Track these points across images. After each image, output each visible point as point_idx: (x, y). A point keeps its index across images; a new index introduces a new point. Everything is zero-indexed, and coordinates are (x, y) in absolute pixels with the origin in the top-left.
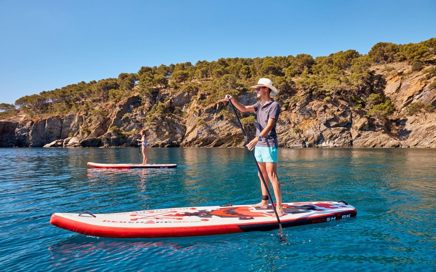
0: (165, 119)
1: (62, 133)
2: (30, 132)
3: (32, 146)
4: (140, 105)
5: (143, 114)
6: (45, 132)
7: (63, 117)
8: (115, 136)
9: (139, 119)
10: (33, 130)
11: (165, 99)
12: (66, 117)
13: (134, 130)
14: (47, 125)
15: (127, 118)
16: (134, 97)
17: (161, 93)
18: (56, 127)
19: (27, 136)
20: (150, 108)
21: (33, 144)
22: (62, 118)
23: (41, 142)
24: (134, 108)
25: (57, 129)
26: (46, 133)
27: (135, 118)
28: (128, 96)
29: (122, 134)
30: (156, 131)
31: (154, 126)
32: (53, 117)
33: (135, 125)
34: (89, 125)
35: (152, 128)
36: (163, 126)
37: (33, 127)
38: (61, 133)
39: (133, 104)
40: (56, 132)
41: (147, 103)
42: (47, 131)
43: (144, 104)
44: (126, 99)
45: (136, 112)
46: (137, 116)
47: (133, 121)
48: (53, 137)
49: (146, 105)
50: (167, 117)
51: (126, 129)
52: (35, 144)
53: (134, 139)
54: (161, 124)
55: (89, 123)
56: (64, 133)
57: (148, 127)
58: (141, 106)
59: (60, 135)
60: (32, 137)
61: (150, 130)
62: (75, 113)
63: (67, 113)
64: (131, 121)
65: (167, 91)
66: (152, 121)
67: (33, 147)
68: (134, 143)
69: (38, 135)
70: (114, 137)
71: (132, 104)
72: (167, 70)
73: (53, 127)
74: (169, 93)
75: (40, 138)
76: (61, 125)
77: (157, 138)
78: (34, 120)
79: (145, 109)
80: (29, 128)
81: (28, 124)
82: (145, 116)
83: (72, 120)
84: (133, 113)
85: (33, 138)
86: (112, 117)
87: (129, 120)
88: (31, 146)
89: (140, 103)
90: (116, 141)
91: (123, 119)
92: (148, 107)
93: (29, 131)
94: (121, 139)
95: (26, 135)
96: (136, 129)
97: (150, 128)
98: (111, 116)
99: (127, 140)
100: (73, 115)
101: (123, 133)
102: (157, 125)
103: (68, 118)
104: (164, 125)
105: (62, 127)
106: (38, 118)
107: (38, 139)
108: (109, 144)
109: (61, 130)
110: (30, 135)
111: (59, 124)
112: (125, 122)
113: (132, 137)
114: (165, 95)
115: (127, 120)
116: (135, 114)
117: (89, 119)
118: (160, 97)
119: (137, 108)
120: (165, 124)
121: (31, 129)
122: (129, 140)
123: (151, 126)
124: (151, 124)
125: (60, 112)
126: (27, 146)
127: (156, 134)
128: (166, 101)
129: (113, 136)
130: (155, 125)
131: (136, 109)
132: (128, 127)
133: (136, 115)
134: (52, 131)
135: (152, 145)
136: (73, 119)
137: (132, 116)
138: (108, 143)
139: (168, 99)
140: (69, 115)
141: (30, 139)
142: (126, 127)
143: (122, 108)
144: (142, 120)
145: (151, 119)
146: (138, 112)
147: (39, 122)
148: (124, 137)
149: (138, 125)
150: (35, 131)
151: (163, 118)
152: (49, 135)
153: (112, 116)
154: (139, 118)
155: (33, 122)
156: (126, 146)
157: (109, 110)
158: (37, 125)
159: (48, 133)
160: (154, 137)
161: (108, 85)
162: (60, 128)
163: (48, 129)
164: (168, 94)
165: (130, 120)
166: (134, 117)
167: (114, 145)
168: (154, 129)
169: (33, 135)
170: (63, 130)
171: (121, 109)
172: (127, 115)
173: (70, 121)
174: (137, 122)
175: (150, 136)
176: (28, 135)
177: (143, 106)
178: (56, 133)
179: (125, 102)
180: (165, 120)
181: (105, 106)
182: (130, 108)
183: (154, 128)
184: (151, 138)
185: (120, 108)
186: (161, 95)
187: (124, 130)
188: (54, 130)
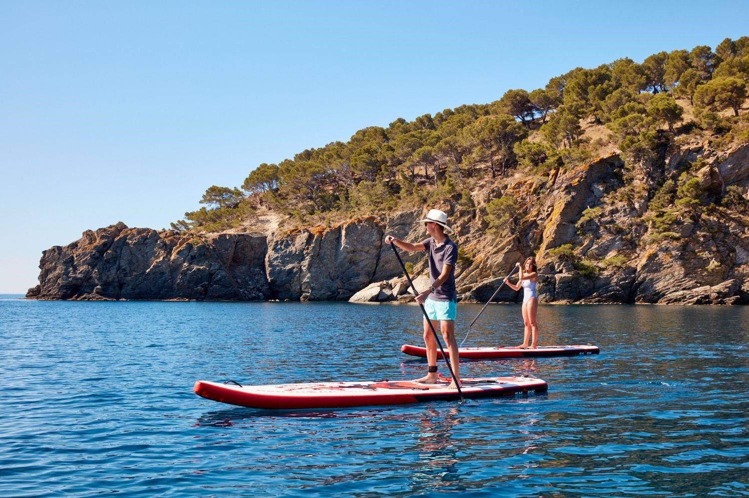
0: (701, 222)
1: (381, 264)
2: (306, 263)
3: (309, 300)
4: (622, 184)
5: (634, 209)
6: (339, 261)
7: (382, 220)
8: (568, 271)
9: (623, 223)
10: (312, 257)
11: (694, 164)
12: (392, 220)
13: (612, 254)
14: (347, 243)
15: (591, 221)
16: (602, 160)
17: (679, 147)
18: (367, 248)
19: (297, 272)
20: (651, 193)
21: (311, 294)
22: (382, 224)
23: (329, 289)
24: (607, 191)
25: (367, 252)
26: (341, 265)
27: (612, 222)
28: (588, 160)
29: (582, 265)
30: (681, 257)
31: (675, 243)
32: (360, 221)
33: (613, 240)
34: (460, 242)
35: (667, 250)
36: (698, 242)
37: (314, 247)
38: (377, 264)
39: (603, 180)
40: (366, 261)
41: (641, 176)
42: (345, 258)
43: (632, 179)
44: (582, 167)
45: (613, 203)
46: (617, 215)
47: (606, 228)
48: (358, 275)
49: (636, 182)
50: (704, 216)
51: (589, 253)
52: (318, 294)
53: (615, 280)
54: (690, 236)
55: (460, 236)
56: (387, 263)
57: (655, 246)
58: (624, 186)
59: (374, 268)
60: (309, 275)
61: (661, 255)
62: (416, 208)
63: (390, 209)
64: (602, 229)
65: (693, 140)
66: (665, 230)
67: (313, 300)
68: (618, 290)
69: (324, 269)
70: (565, 274)
71: (598, 183)
72: (646, 74)
73: (359, 247)
74: (703, 147)
75: (327, 278)
76: (378, 243)
77: (685, 277)
78: (313, 230)
79: (636, 196)
80: (302, 251)
81: (301, 239)
82: (640, 216)
83: (407, 229)
84: (602, 208)
85: (312, 277)
86: (541, 219)
87: (595, 227)
88: (306, 297)
89: (619, 176)
90: (570, 286)
91: (582, 225)
92: (644, 189)
93: (303, 259)
94: (582, 279)
95: (295, 270)
96: (619, 251)
97: (661, 250)
98: (537, 215)
99: (598, 283)
100: (412, 213)
101: (586, 262)
102: (682, 240)
103: (398, 221)
104: (702, 239)
105: (381, 247)
106: (320, 224)
107: (322, 280)
108: (551, 295)
109: (378, 257)
110: (304, 269)
111: (374, 238)
112: (584, 234)
113: (612, 276)
114: (689, 151)
115: (592, 228)
116: (609, 208)
117: (461, 225)
118: (678, 159)
119: (616, 191)
120: (704, 236)
121: (308, 254)
122: (603, 282)
123: (664, 243)
124: (666, 238)
125: (372, 207)
126: (295, 299)
127: (683, 265)
128: (697, 170)
129: (561, 272)
130: (677, 239)
131: (610, 196)
132: (595, 246)
133: (613, 212)
134: (357, 257)
135: (693, 297)
136: (410, 224)
137: (602, 215)
138: (549, 291)
139: (704, 165)
140: (399, 213)
141: (306, 280)
142: (589, 247)
143: (573, 194)
144: (631, 226)
145: (663, 222)
146: (619, 205)
147: (324, 233)
148: (590, 275)
149: (622, 239)
150: (317, 257)
151: (696, 219)
152: (348, 268)
153: (540, 216)
154: (622, 220)
155: (311, 236)
156: (599, 301)
157: (528, 200)
158: (320, 241)
159: (348, 264)
160: (676, 273)
161: (508, 129)
162: (375, 251)
163: (348, 253)
164: (699, 150)
165: (598, 227)
166: (608, 219)
167: (563, 298)
168: (674, 253)
169: (313, 269)
170: (383, 255)
171: (573, 197)
172: (590, 213)
173: (402, 232)
174: (620, 231)
175: (664, 272)
176: (300, 270)
177: (630, 187)
178: (364, 263)
179: (581, 178)
180: (701, 227)
181: (514, 188)
182: (593, 192)
183: (673, 249)
184: (668, 277)
185: (568, 193)
186: (679, 152)
187: (584, 255)
188: (361, 256)
